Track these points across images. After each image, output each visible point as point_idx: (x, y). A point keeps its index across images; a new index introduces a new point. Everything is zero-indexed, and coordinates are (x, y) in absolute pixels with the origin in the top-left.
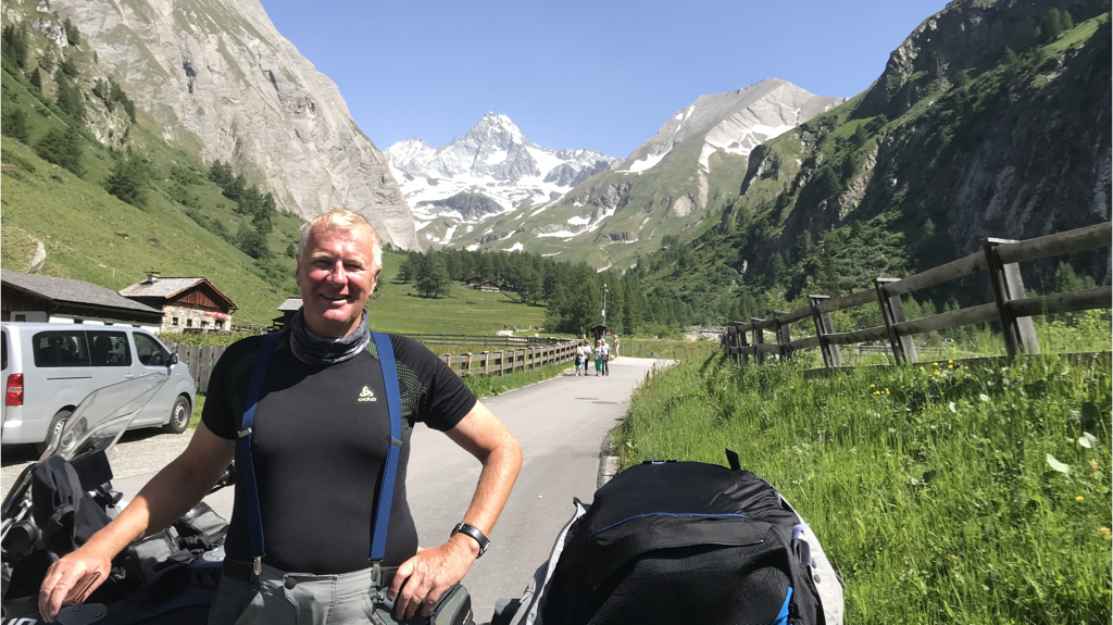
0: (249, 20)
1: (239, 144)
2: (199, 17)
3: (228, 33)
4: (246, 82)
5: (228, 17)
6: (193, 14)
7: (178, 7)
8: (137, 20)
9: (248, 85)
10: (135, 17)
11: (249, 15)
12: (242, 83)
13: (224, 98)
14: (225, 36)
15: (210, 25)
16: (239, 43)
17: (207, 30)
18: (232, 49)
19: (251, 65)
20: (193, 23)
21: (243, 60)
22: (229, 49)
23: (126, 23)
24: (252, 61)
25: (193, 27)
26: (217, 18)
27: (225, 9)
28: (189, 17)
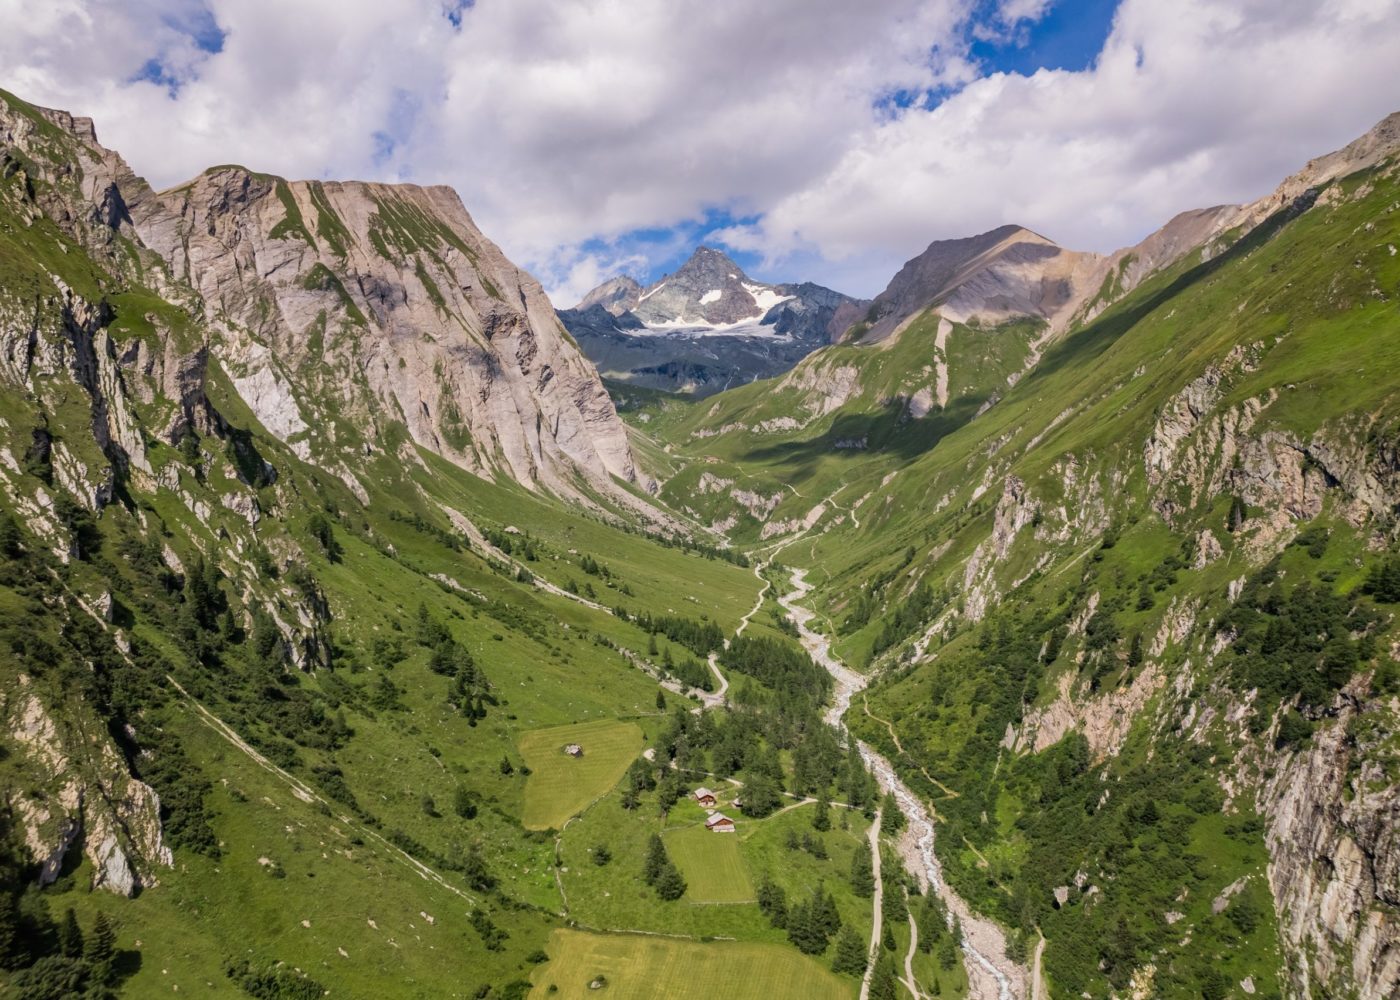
0: (446, 221)
1: (447, 390)
2: (395, 233)
3: (426, 249)
4: (446, 310)
5: (423, 225)
6: (390, 232)
7: (374, 225)
8: (334, 254)
9: (449, 314)
10: (332, 251)
11: (445, 213)
12: (442, 310)
13: (425, 334)
14: (423, 254)
15: (407, 243)
16: (437, 260)
17: (405, 250)
18: (431, 268)
19: (451, 286)
20: (390, 244)
21: (442, 281)
22: (427, 269)
23: (323, 260)
24: (451, 282)
25: (390, 249)
26: (414, 230)
27: (421, 215)
28: (386, 236)
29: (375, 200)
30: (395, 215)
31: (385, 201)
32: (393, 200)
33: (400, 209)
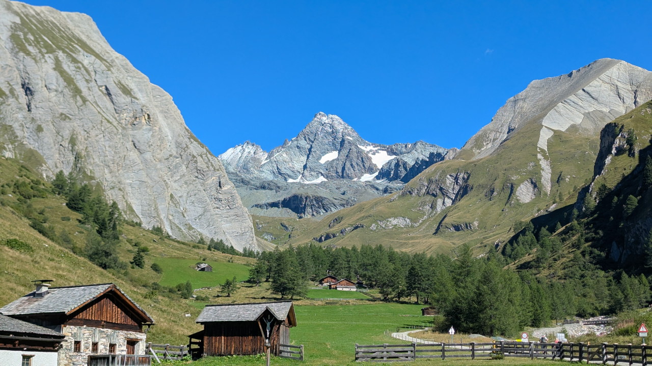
0: (84, 38)
1: (78, 157)
2: (36, 39)
3: (64, 52)
4: (82, 97)
5: (62, 37)
6: (30, 37)
7: (16, 31)
9: (85, 101)
11: (83, 33)
12: (78, 98)
13: (62, 114)
14: (61, 55)
15: (47, 46)
16: (75, 61)
17: (44, 50)
18: (68, 67)
19: (87, 81)
20: (30, 45)
21: (78, 77)
22: (65, 67)
24: (88, 77)
25: (30, 49)
26: (53, 38)
27: (59, 30)
28: (27, 40)
29: (17, 14)
30: (35, 25)
31: (27, 16)
32: (33, 16)
33: (41, 23)
